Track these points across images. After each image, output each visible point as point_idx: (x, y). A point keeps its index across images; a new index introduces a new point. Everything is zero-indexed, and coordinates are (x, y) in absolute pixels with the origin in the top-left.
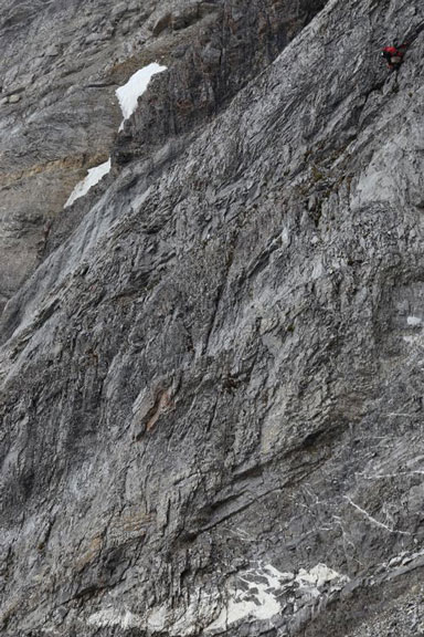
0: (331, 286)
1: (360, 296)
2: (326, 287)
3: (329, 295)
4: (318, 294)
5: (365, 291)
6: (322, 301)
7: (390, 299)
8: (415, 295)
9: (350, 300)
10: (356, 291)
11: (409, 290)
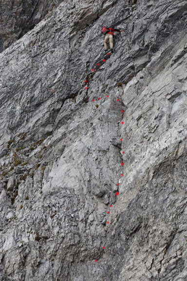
0: (18, 258)
1: (43, 269)
2: (14, 259)
3: (16, 266)
4: (7, 265)
5: (47, 264)
6: (9, 271)
7: (68, 274)
8: (89, 271)
9: (34, 272)
10: (40, 263)
11: (84, 266)
